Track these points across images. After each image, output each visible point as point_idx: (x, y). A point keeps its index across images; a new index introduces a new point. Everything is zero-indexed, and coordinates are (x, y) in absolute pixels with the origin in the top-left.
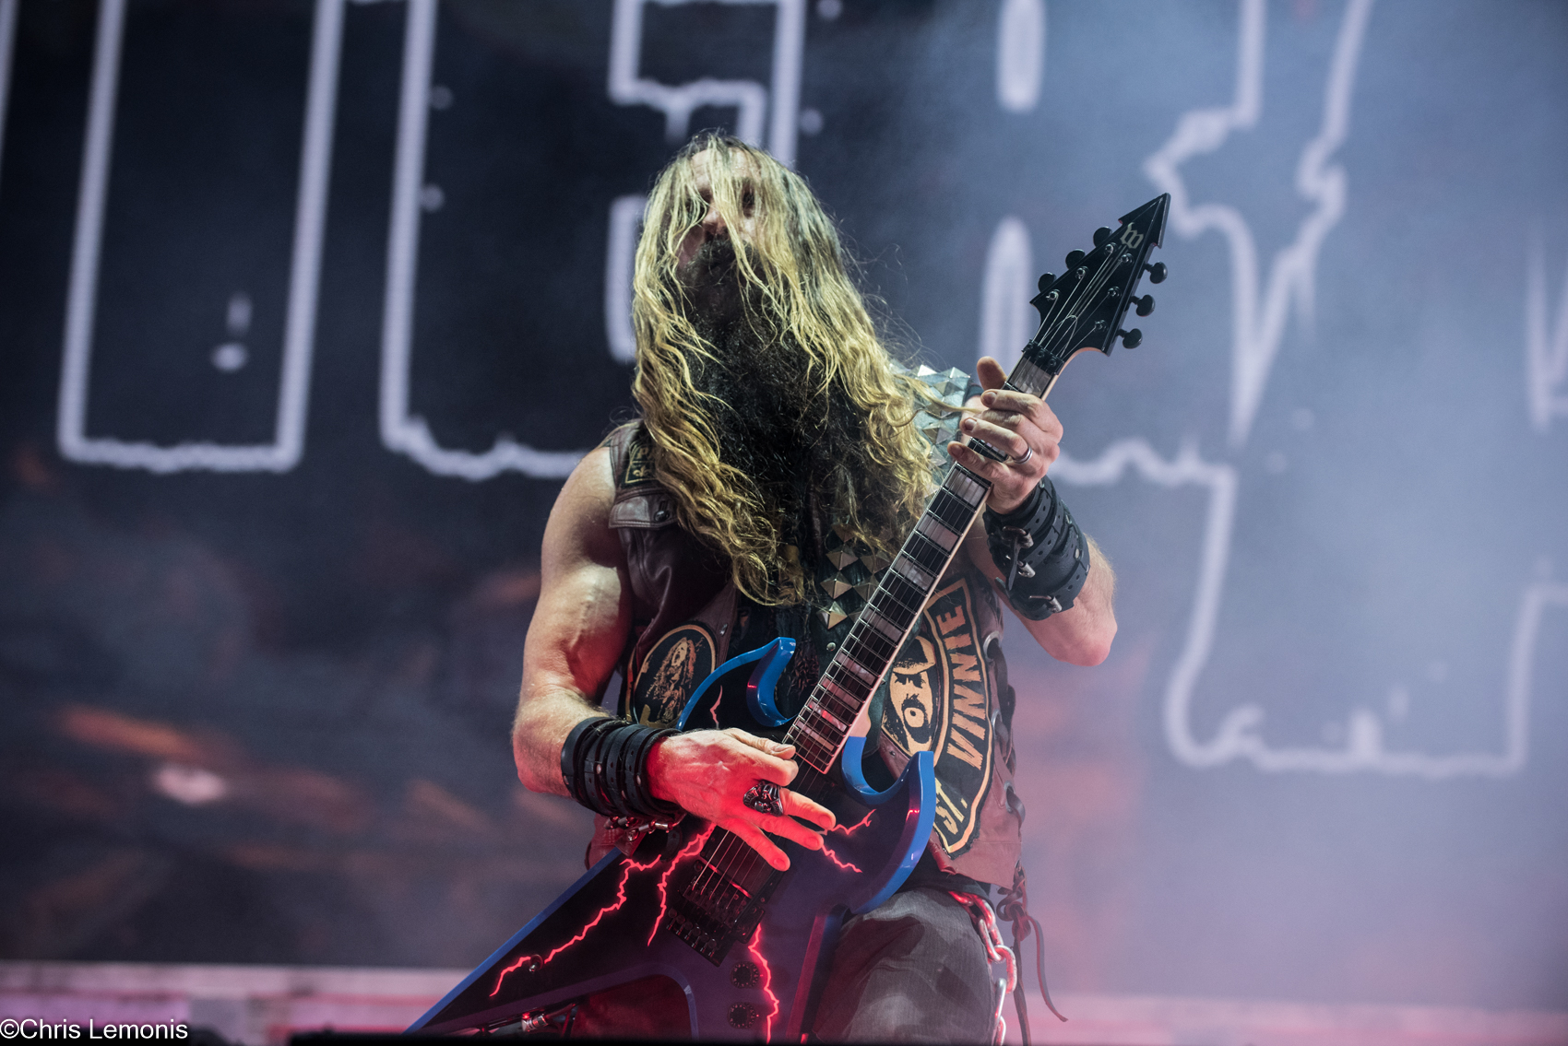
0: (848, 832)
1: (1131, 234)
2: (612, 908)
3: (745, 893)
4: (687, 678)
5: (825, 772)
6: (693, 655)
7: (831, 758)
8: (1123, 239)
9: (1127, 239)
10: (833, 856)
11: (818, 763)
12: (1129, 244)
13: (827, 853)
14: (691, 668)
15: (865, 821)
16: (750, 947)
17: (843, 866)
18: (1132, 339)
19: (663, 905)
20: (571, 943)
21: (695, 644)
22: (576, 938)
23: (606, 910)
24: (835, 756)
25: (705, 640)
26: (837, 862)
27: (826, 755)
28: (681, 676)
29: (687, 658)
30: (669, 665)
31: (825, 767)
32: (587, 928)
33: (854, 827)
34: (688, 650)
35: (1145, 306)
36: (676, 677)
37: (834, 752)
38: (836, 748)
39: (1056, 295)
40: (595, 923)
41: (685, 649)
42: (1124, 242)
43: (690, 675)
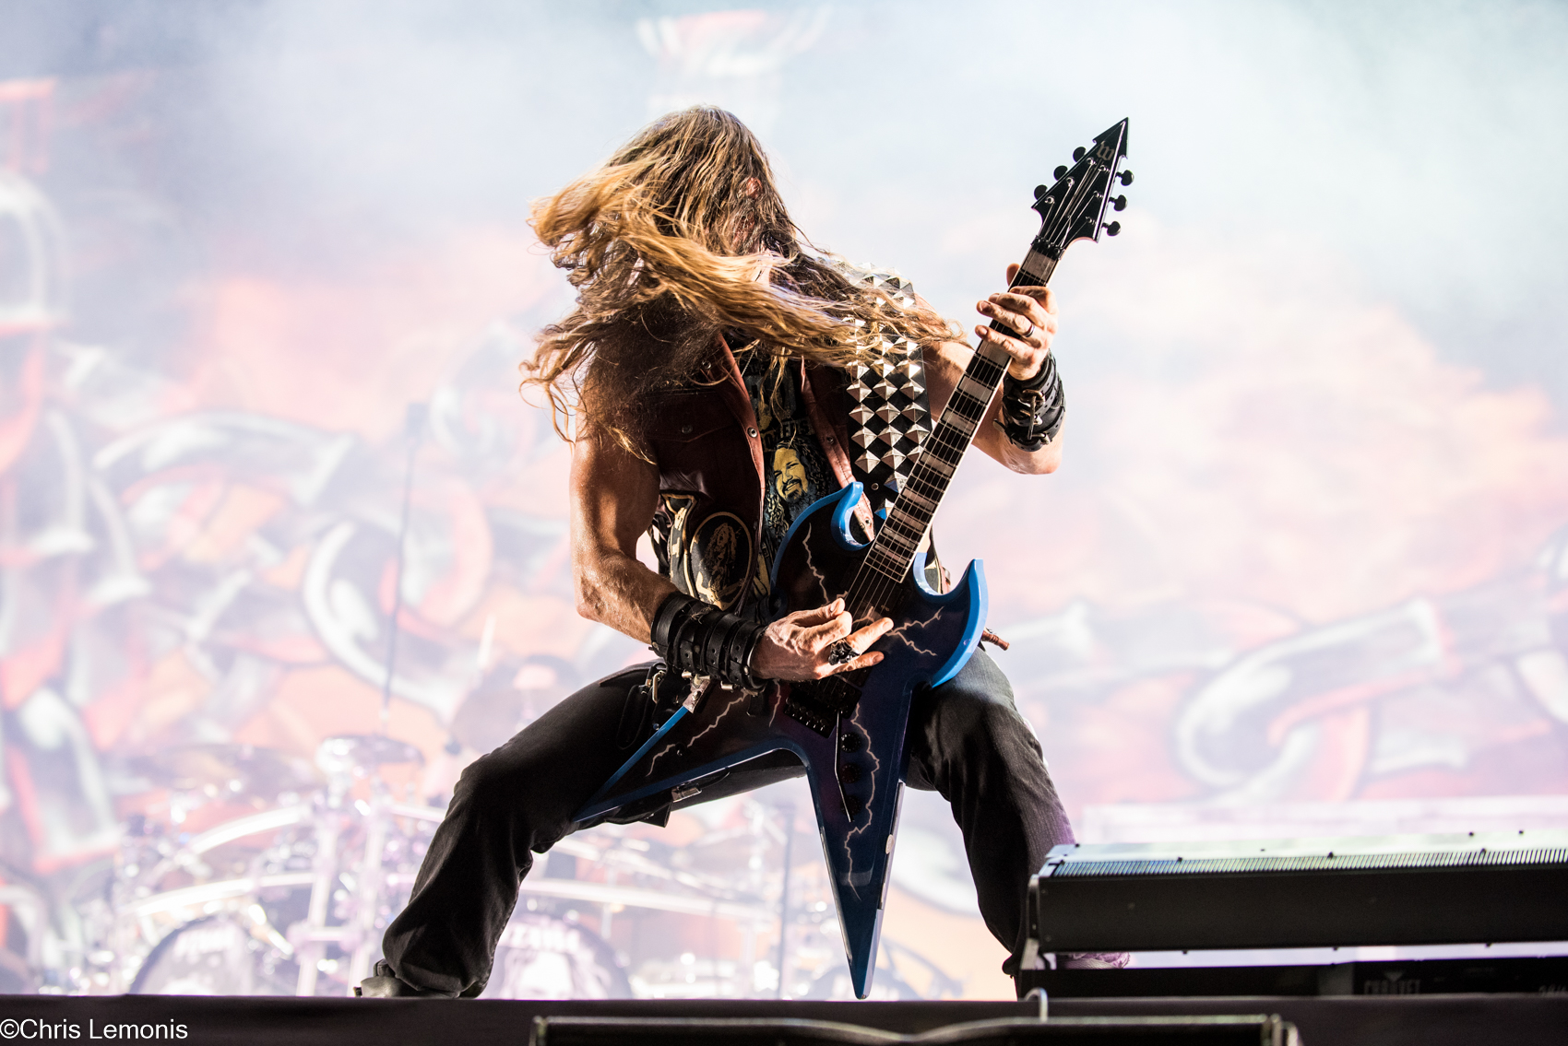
0: (923, 626)
1: (1104, 150)
2: (737, 701)
3: (844, 680)
4: (730, 559)
5: (901, 582)
6: (733, 539)
7: (905, 570)
8: (1098, 154)
9: (1102, 153)
10: (913, 645)
11: (895, 576)
12: (1104, 157)
13: (908, 643)
14: (734, 552)
15: (936, 616)
16: (852, 721)
17: (921, 652)
18: (1114, 229)
19: (779, 695)
20: (707, 730)
21: (735, 531)
22: (711, 726)
23: (733, 703)
24: (908, 568)
25: (743, 529)
26: (916, 649)
27: (901, 570)
28: (726, 555)
29: (730, 542)
30: (715, 544)
31: (901, 577)
32: (718, 718)
33: (928, 622)
34: (730, 535)
35: (1120, 204)
36: (721, 556)
37: (907, 565)
38: (908, 562)
39: (1052, 200)
40: (725, 714)
41: (727, 533)
42: (1099, 156)
43: (733, 557)
